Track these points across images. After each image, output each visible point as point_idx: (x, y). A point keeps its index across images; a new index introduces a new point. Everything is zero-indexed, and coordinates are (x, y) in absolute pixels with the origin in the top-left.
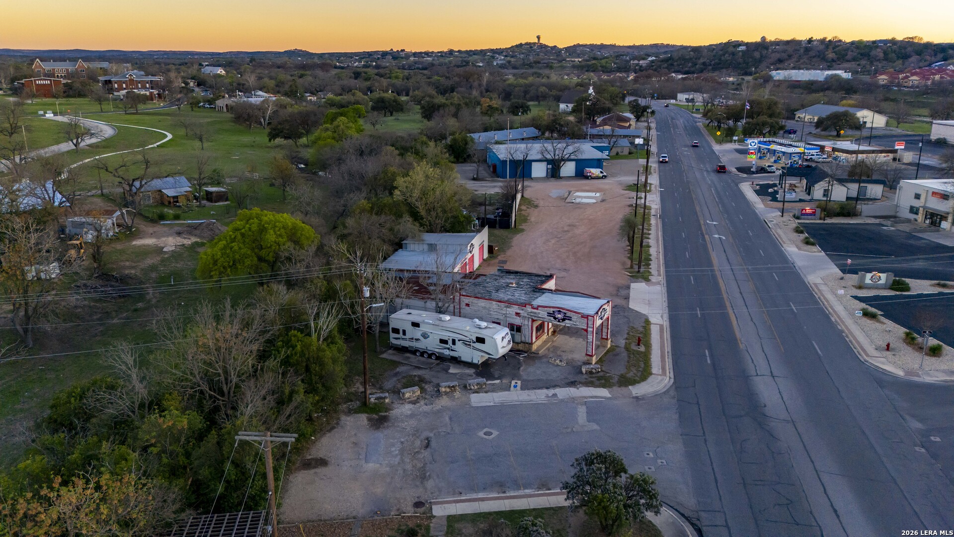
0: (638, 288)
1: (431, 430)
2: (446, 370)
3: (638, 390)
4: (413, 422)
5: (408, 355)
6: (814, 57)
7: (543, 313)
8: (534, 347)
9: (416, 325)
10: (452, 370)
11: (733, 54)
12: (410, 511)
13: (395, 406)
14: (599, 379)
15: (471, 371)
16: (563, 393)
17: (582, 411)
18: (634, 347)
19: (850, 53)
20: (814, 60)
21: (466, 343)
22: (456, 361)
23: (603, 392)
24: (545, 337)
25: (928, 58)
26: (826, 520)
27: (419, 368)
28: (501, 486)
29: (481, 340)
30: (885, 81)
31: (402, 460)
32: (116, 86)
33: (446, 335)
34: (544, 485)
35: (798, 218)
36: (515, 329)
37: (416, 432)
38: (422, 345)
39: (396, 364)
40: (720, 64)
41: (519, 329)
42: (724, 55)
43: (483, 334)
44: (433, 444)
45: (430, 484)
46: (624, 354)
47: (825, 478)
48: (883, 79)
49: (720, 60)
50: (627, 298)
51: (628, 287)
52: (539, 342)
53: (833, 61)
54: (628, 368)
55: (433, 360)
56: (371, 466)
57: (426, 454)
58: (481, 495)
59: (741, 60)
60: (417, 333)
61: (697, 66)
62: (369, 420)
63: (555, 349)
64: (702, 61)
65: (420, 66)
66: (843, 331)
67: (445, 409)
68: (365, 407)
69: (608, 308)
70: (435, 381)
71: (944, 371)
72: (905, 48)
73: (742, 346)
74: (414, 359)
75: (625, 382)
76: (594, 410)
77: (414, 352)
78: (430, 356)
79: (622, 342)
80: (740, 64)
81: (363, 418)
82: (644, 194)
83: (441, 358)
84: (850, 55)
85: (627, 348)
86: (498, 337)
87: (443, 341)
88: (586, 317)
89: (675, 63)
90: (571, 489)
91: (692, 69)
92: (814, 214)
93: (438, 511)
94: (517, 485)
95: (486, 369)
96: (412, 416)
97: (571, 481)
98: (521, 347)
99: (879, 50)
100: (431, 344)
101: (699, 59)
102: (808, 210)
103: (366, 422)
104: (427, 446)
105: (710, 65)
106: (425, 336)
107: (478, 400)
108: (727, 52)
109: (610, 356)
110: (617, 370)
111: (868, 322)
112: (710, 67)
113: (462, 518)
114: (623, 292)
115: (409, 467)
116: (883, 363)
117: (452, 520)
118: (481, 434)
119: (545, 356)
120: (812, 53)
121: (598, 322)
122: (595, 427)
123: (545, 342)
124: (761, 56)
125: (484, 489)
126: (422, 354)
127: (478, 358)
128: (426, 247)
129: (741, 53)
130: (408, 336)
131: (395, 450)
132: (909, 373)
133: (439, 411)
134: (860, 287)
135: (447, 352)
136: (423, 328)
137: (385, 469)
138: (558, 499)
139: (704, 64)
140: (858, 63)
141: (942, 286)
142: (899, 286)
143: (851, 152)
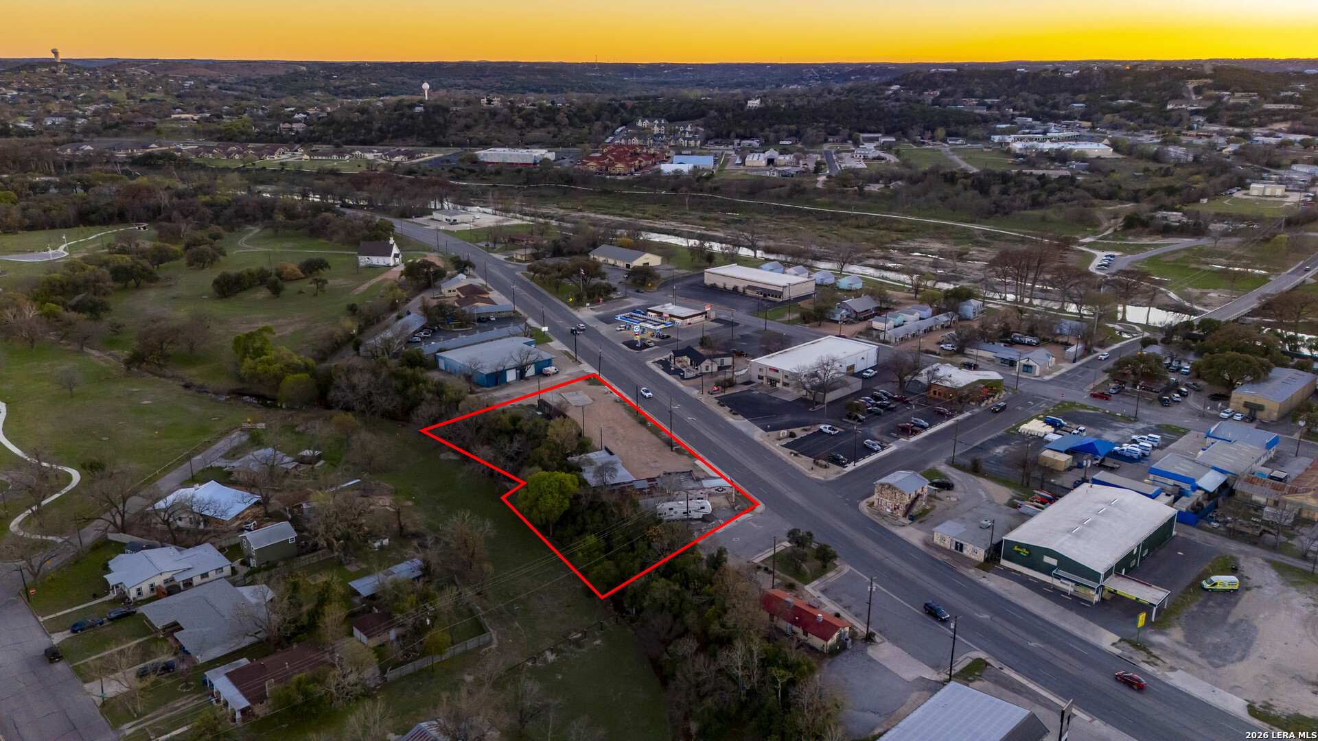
3: (757, 510)
6: (501, 122)
7: (713, 490)
10: (697, 523)
11: (412, 117)
15: (700, 522)
16: (739, 519)
17: (751, 523)
19: (537, 118)
20: (503, 125)
21: (694, 511)
23: (749, 515)
28: (761, 551)
29: (703, 508)
30: (593, 169)
35: (711, 394)
38: (675, 516)
43: (703, 505)
45: (742, 557)
49: (398, 124)
53: (522, 128)
58: (760, 555)
59: (423, 126)
60: (672, 512)
66: (792, 465)
71: (833, 475)
72: (584, 110)
75: (751, 508)
76: (754, 521)
77: (670, 521)
78: (678, 521)
80: (423, 131)
82: (606, 387)
84: (537, 121)
86: (709, 505)
87: (684, 513)
89: (343, 129)
92: (717, 390)
93: (755, 561)
95: (704, 519)
100: (681, 516)
102: (715, 388)
105: (389, 132)
108: (402, 115)
111: (796, 458)
112: (390, 135)
116: (814, 476)
117: (761, 562)
118: (735, 540)
120: (498, 118)
122: (762, 527)
124: (445, 120)
125: (758, 553)
126: (674, 521)
127: (701, 515)
129: (420, 117)
130: (667, 515)
132: (826, 478)
134: (780, 439)
135: (686, 517)
136: (674, 510)
139: (380, 129)
140: (547, 129)
141: (805, 430)
142: (792, 435)
143: (683, 318)
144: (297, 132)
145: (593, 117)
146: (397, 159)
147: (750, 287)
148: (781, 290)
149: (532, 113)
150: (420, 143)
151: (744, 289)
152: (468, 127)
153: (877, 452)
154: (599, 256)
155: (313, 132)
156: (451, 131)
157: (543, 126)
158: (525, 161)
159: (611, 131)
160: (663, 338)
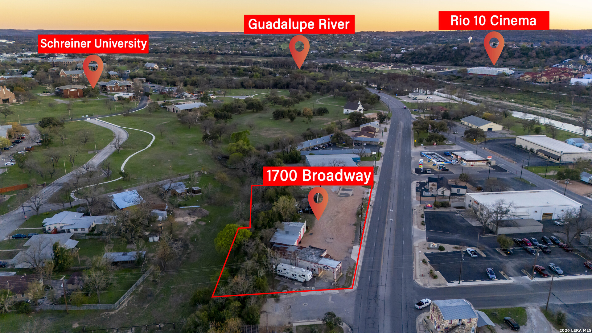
0: (356, 248)
1: (291, 303)
2: (294, 283)
3: (347, 291)
4: (286, 301)
5: (282, 278)
7: (321, 266)
8: (319, 275)
9: (285, 269)
10: (295, 284)
11: (450, 52)
12: (288, 325)
13: (281, 295)
14: (336, 287)
15: (301, 284)
16: (326, 292)
17: (330, 297)
18: (348, 275)
19: (516, 53)
21: (299, 276)
22: (296, 280)
23: (337, 291)
24: (322, 272)
25: (561, 57)
26: (381, 327)
27: (286, 283)
28: (308, 319)
29: (304, 276)
30: (528, 79)
31: (284, 312)
32: (109, 89)
33: (293, 273)
34: (319, 319)
35: (425, 208)
36: (313, 270)
37: (287, 304)
38: (287, 275)
39: (279, 281)
40: (441, 58)
41: (315, 270)
42: (444, 53)
43: (304, 274)
44: (292, 307)
45: (292, 318)
46: (345, 278)
47: (385, 317)
48: (527, 77)
49: (442, 55)
50: (351, 253)
51: (352, 248)
52: (321, 273)
53: (506, 58)
54: (345, 283)
55: (290, 280)
56: (277, 313)
57: (290, 310)
58: (304, 321)
59: (454, 56)
60: (285, 272)
61: (429, 59)
62: (275, 300)
63: (325, 275)
64: (431, 56)
65: (268, 54)
66: (414, 268)
67: (294, 297)
68: (273, 296)
69: (341, 265)
70: (291, 287)
71: (434, 284)
72: (549, 49)
73: (381, 274)
74: (285, 280)
75: (344, 288)
76: (334, 297)
77: (284, 277)
78: (289, 279)
79: (345, 273)
80: (453, 58)
81: (273, 299)
82: (370, 190)
83: (292, 279)
84: (517, 54)
85: (346, 275)
86: (308, 275)
87: (292, 275)
88: (333, 268)
89: (416, 57)
90: (323, 320)
91: (426, 61)
92: (431, 207)
93: (294, 325)
94: (312, 319)
95: (305, 283)
96: (286, 299)
97: (323, 318)
98: (315, 275)
99: (533, 51)
100: (289, 275)
101: (430, 54)
102: (429, 205)
103: (274, 301)
104: (290, 308)
105: (436, 58)
106: (288, 273)
107: (303, 294)
108: (446, 51)
109: (340, 279)
110: (342, 284)
111: (423, 264)
112: (436, 60)
113: (299, 326)
114: (350, 251)
115: (286, 313)
116: (419, 281)
117: (297, 326)
118: (304, 304)
119: (322, 279)
121: (337, 269)
122: (333, 302)
123: (323, 273)
124: (466, 54)
125: (304, 319)
126: (287, 278)
127: (303, 280)
128: (285, 232)
129: (454, 52)
130: (282, 272)
131: (282, 309)
132: (425, 285)
133: (292, 297)
134: (429, 249)
135: (294, 278)
136: (287, 271)
137: (281, 314)
138: (321, 322)
139: (433, 58)
140: (521, 59)
141: (456, 248)
142: (441, 248)
143: (467, 161)
144: (397, 58)
145: (554, 54)
146: (429, 70)
147: (540, 151)
148: (559, 155)
149: (515, 50)
150: (449, 64)
151: (538, 151)
152: (476, 57)
153: (491, 279)
154: (465, 121)
155: (403, 58)
156: (467, 59)
157: (519, 57)
158: (492, 74)
159: (560, 60)
160: (443, 170)
